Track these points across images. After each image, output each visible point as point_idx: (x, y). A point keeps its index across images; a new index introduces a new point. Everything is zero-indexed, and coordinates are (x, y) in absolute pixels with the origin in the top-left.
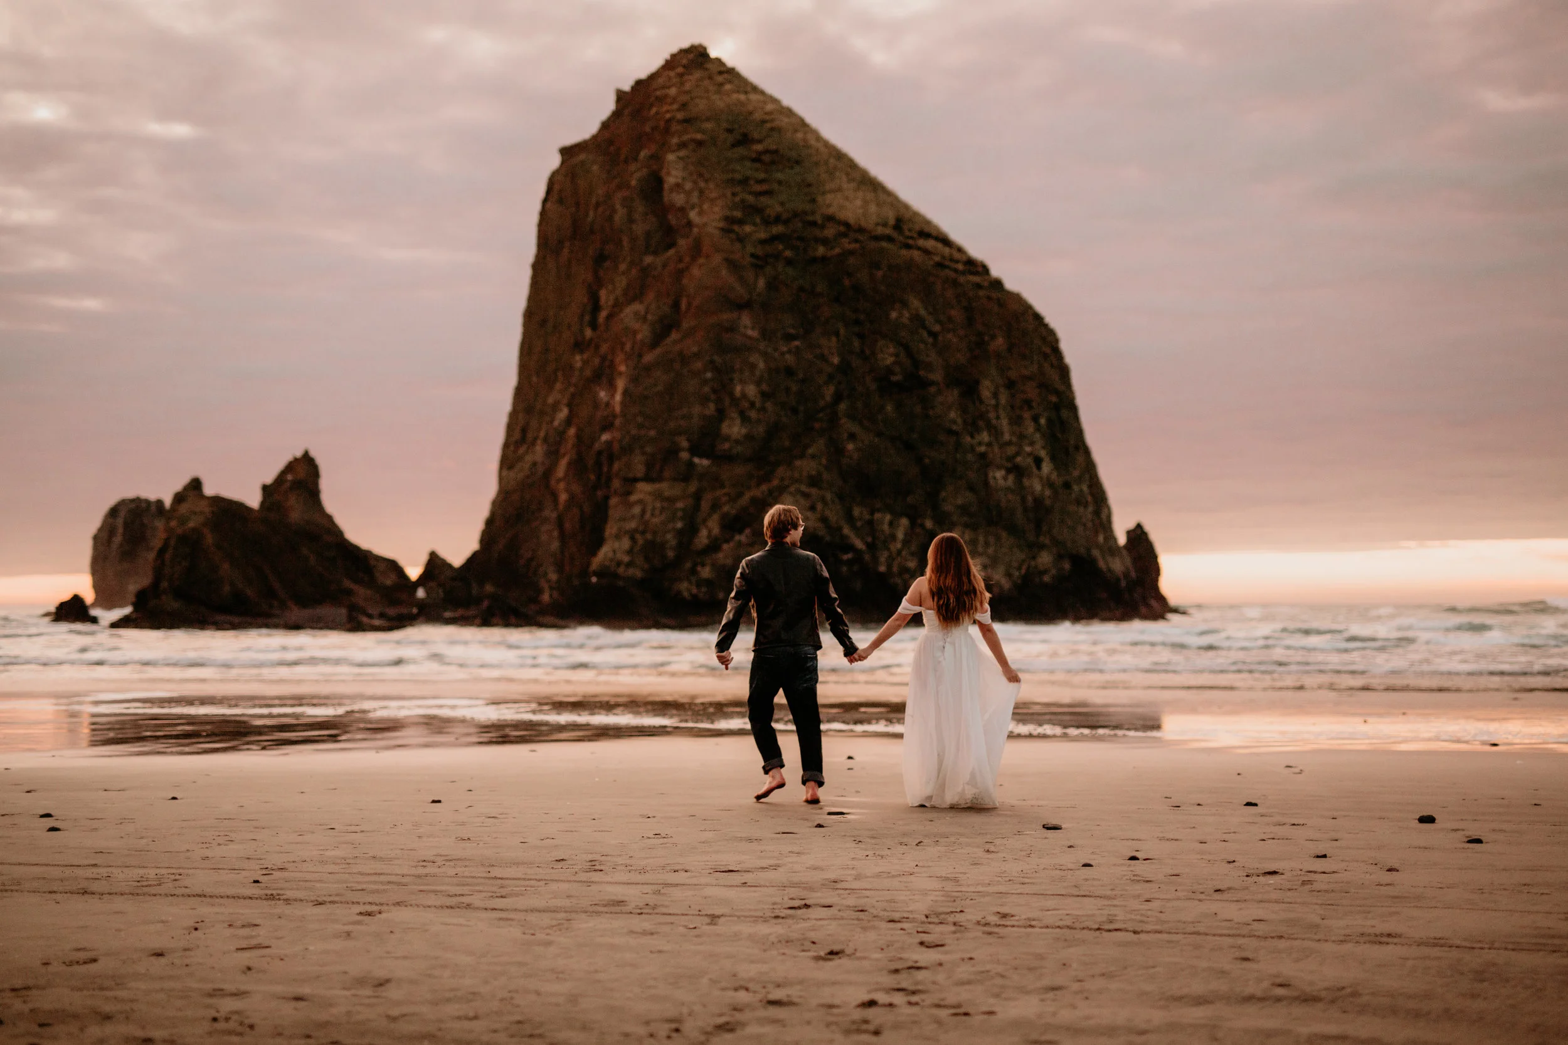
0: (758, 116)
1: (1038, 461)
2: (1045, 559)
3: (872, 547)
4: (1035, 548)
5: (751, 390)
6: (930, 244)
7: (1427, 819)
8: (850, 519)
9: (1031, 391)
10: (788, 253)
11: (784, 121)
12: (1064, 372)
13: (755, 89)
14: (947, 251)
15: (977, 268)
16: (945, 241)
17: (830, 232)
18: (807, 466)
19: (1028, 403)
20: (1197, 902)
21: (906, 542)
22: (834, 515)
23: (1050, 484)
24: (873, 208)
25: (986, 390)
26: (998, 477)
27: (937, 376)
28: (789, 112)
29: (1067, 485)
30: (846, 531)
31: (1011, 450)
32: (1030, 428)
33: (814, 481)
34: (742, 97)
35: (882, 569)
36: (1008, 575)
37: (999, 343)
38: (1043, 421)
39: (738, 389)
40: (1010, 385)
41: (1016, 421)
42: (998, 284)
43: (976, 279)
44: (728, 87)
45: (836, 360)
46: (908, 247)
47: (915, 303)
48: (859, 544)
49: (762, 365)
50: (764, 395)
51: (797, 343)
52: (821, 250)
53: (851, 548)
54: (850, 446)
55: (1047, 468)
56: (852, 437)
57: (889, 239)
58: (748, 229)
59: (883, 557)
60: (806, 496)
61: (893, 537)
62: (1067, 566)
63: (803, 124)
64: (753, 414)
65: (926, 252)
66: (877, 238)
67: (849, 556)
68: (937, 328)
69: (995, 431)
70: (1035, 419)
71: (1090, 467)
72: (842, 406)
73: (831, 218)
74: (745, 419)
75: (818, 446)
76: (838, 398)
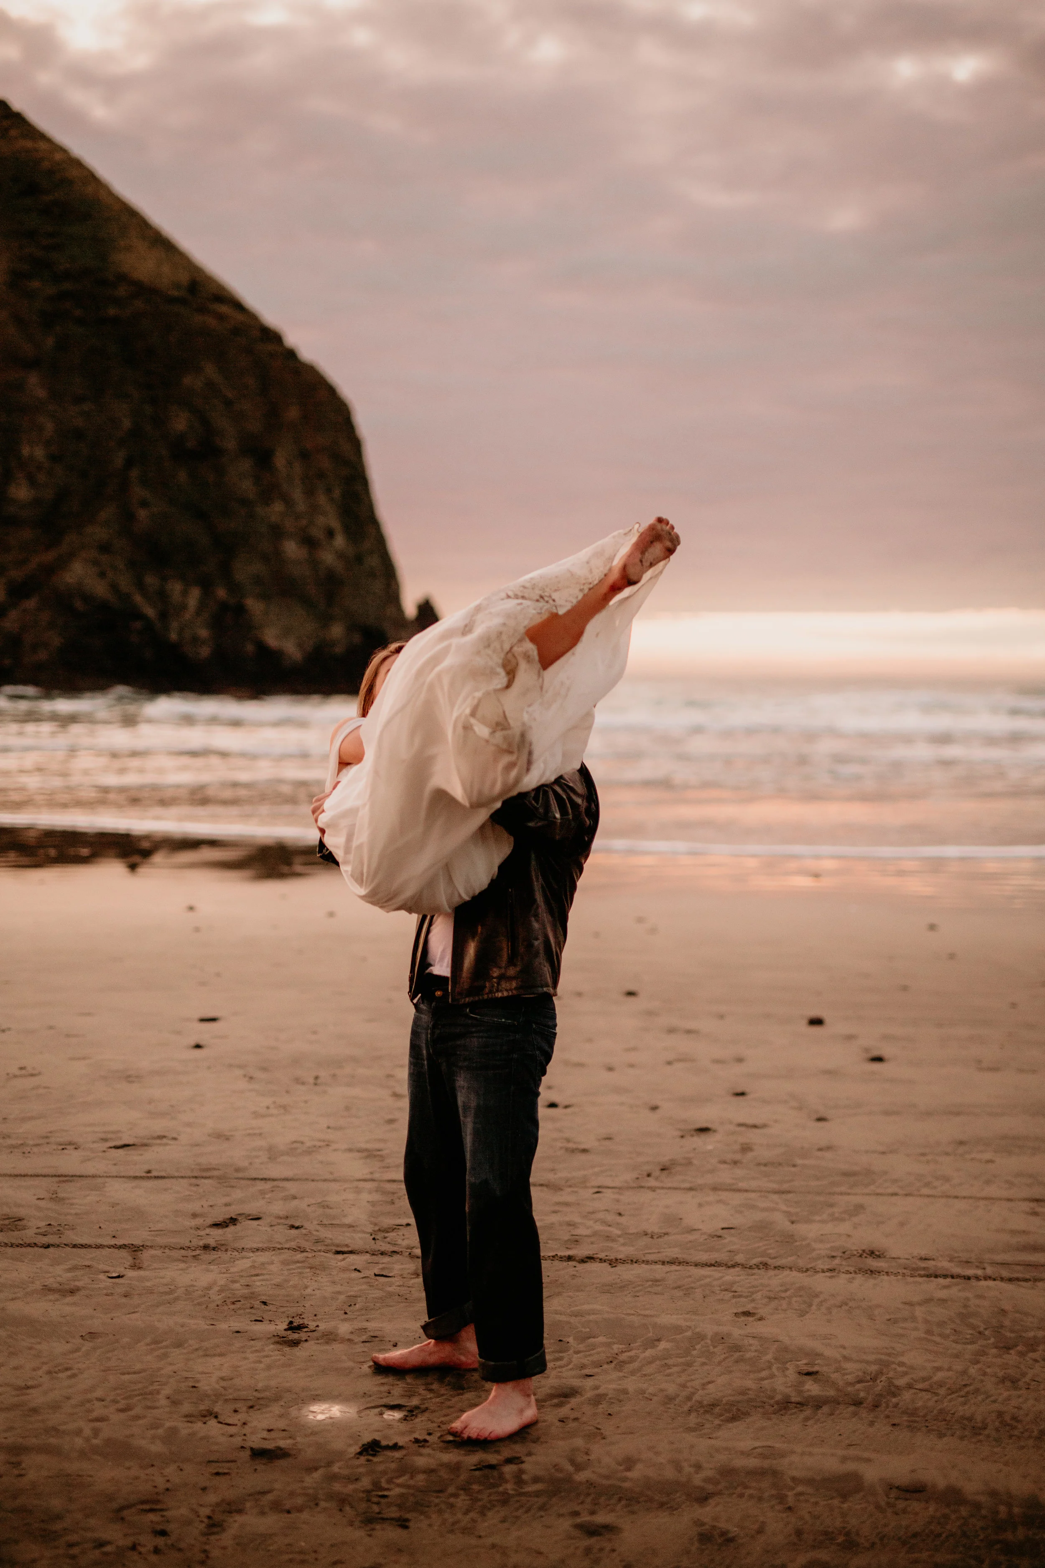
0: (46, 164)
1: (330, 534)
2: (337, 631)
3: (164, 615)
4: (326, 620)
5: (39, 453)
6: (224, 309)
7: (816, 1022)
8: (140, 586)
9: (325, 463)
10: (78, 312)
11: (74, 173)
12: (356, 444)
13: (42, 136)
14: (240, 317)
15: (272, 337)
16: (238, 306)
17: (122, 291)
18: (98, 532)
19: (321, 475)
20: (650, 1195)
21: (198, 612)
22: (125, 582)
23: (341, 555)
24: (166, 269)
25: (280, 460)
26: (292, 549)
27: (230, 444)
28: (77, 163)
29: (359, 559)
30: (138, 599)
31: (304, 522)
32: (322, 499)
33: (105, 548)
34: (29, 144)
35: (173, 636)
36: (300, 646)
37: (293, 413)
38: (337, 493)
39: (26, 451)
40: (304, 456)
41: (310, 492)
42: (291, 354)
43: (271, 347)
44: (13, 133)
45: (127, 423)
46: (202, 310)
47: (210, 370)
48: (150, 612)
49: (49, 427)
50: (54, 458)
51: (86, 407)
52: (112, 311)
53: (140, 616)
54: (142, 514)
55: (340, 541)
56: (144, 504)
57: (182, 301)
58: (35, 284)
59: (175, 625)
60: (96, 563)
61: (184, 607)
62: (357, 638)
63: (91, 177)
64: (42, 478)
65: (221, 317)
66: (172, 300)
67: (138, 625)
68: (230, 395)
69: (288, 501)
70: (329, 491)
71: (380, 542)
72: (134, 473)
73: (123, 278)
74: (32, 481)
75: (108, 512)
76: (129, 463)
